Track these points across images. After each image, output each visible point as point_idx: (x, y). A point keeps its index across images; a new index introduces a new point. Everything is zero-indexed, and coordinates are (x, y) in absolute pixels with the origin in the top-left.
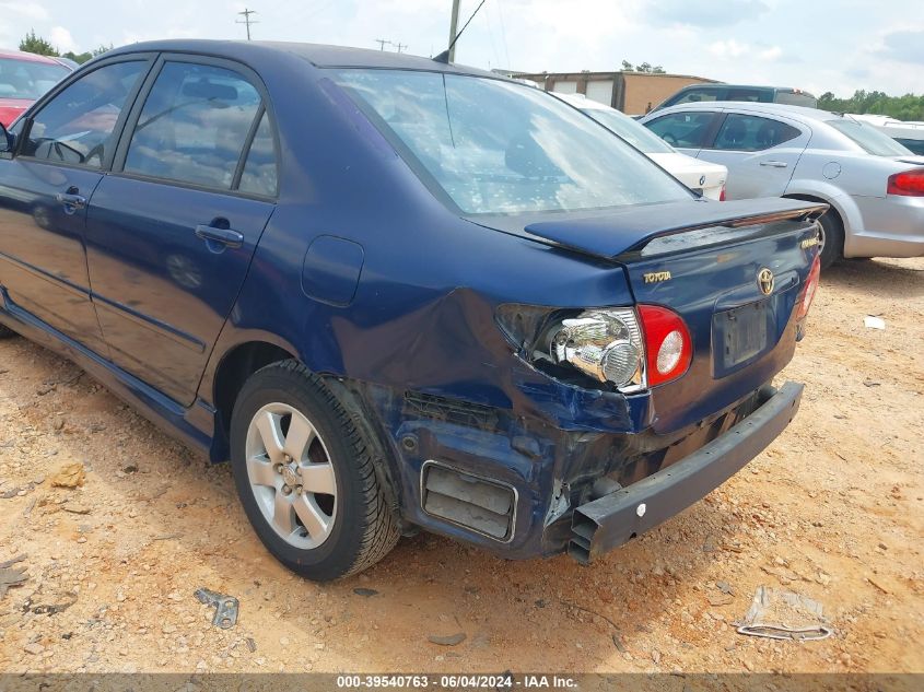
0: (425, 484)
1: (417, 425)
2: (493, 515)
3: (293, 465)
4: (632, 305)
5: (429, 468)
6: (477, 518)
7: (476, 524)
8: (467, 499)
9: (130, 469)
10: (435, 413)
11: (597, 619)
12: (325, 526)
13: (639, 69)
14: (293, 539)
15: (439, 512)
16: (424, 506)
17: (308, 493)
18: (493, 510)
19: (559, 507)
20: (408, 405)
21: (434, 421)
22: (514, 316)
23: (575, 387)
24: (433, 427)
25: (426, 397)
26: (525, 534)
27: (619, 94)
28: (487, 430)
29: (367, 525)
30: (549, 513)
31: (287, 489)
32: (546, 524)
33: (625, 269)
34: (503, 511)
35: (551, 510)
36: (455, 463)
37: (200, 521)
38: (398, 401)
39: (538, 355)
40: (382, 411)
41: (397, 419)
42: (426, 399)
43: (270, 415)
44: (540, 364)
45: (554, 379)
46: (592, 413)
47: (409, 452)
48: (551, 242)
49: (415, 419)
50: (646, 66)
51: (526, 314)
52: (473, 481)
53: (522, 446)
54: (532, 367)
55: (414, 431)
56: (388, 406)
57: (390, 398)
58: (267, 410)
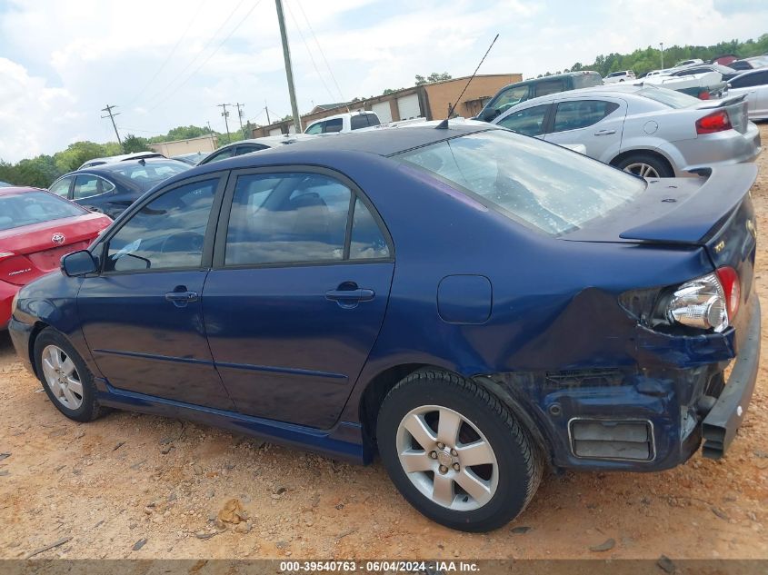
0: (573, 436)
1: (558, 395)
2: (635, 444)
3: (447, 449)
4: (714, 269)
5: (573, 424)
6: (621, 450)
7: (621, 454)
8: (610, 439)
9: (282, 491)
10: (571, 383)
11: (693, 501)
12: (488, 489)
13: (430, 79)
14: (458, 505)
15: (589, 454)
16: (575, 452)
17: (467, 468)
18: (633, 440)
19: (688, 425)
20: (548, 382)
21: (570, 389)
22: (631, 299)
23: (685, 337)
24: (571, 393)
25: (563, 373)
26: (666, 451)
27: (425, 103)
28: (614, 385)
29: (529, 478)
30: (682, 432)
31: (444, 469)
32: (682, 440)
33: (705, 247)
34: (643, 439)
35: (682, 428)
36: (595, 415)
37: (362, 514)
38: (539, 381)
39: (657, 322)
40: (528, 391)
41: (540, 395)
42: (565, 374)
43: (416, 417)
44: (660, 328)
45: (670, 335)
46: (700, 352)
47: (556, 417)
48: (639, 241)
49: (555, 391)
50: (435, 76)
51: (641, 295)
52: (615, 424)
53: (648, 389)
54: (652, 331)
55: (557, 400)
56: (532, 387)
57: (532, 380)
58: (414, 413)
